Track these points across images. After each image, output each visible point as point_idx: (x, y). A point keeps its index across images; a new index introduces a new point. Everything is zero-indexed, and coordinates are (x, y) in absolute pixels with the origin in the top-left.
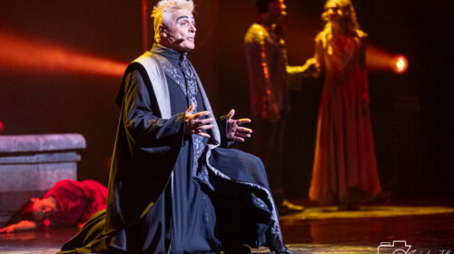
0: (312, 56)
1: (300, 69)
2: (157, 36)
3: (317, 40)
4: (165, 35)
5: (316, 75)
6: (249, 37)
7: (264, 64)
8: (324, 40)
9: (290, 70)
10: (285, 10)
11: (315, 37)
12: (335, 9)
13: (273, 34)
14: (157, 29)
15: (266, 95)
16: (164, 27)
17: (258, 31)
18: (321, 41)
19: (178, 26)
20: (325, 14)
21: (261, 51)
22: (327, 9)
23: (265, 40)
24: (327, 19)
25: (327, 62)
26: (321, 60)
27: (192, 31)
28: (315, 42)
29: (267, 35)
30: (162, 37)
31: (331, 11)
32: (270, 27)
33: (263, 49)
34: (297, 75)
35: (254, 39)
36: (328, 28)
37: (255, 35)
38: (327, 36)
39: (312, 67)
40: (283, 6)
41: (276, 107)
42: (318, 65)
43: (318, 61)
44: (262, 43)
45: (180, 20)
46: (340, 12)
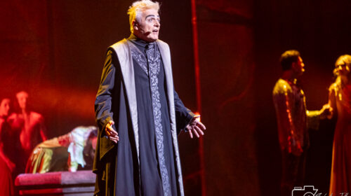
0: (327, 103)
1: (317, 113)
2: (132, 28)
3: (330, 89)
4: (137, 28)
5: (330, 117)
6: (276, 90)
7: (288, 111)
8: (336, 90)
9: (309, 113)
10: (304, 68)
11: (329, 87)
12: (344, 66)
13: (294, 87)
14: (131, 23)
15: (291, 134)
16: (136, 23)
17: (283, 85)
18: (333, 91)
19: (147, 22)
20: (335, 70)
21: (286, 101)
22: (338, 66)
23: (288, 91)
24: (337, 74)
25: (338, 106)
26: (334, 105)
27: (157, 26)
28: (329, 92)
29: (290, 88)
30: (135, 30)
31: (340, 68)
32: (292, 82)
33: (287, 98)
34: (315, 118)
35: (279, 92)
36: (339, 81)
37: (281, 89)
38: (338, 86)
39: (327, 110)
40: (303, 65)
41: (298, 144)
42: (331, 109)
43: (332, 106)
44: (286, 94)
45: (148, 18)
46: (347, 68)
